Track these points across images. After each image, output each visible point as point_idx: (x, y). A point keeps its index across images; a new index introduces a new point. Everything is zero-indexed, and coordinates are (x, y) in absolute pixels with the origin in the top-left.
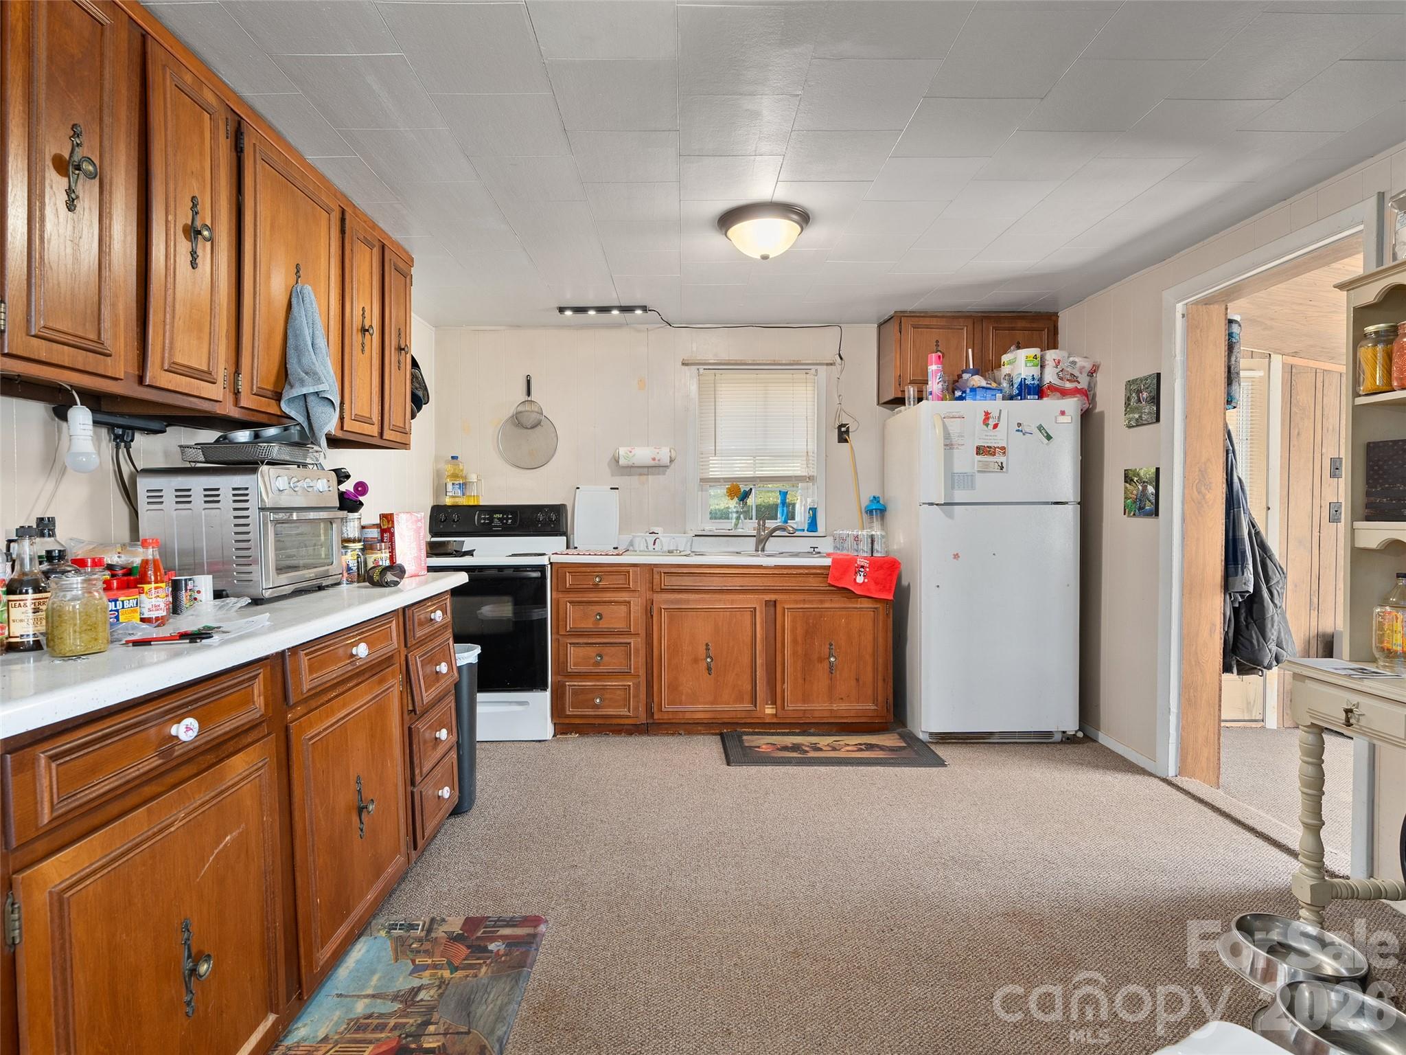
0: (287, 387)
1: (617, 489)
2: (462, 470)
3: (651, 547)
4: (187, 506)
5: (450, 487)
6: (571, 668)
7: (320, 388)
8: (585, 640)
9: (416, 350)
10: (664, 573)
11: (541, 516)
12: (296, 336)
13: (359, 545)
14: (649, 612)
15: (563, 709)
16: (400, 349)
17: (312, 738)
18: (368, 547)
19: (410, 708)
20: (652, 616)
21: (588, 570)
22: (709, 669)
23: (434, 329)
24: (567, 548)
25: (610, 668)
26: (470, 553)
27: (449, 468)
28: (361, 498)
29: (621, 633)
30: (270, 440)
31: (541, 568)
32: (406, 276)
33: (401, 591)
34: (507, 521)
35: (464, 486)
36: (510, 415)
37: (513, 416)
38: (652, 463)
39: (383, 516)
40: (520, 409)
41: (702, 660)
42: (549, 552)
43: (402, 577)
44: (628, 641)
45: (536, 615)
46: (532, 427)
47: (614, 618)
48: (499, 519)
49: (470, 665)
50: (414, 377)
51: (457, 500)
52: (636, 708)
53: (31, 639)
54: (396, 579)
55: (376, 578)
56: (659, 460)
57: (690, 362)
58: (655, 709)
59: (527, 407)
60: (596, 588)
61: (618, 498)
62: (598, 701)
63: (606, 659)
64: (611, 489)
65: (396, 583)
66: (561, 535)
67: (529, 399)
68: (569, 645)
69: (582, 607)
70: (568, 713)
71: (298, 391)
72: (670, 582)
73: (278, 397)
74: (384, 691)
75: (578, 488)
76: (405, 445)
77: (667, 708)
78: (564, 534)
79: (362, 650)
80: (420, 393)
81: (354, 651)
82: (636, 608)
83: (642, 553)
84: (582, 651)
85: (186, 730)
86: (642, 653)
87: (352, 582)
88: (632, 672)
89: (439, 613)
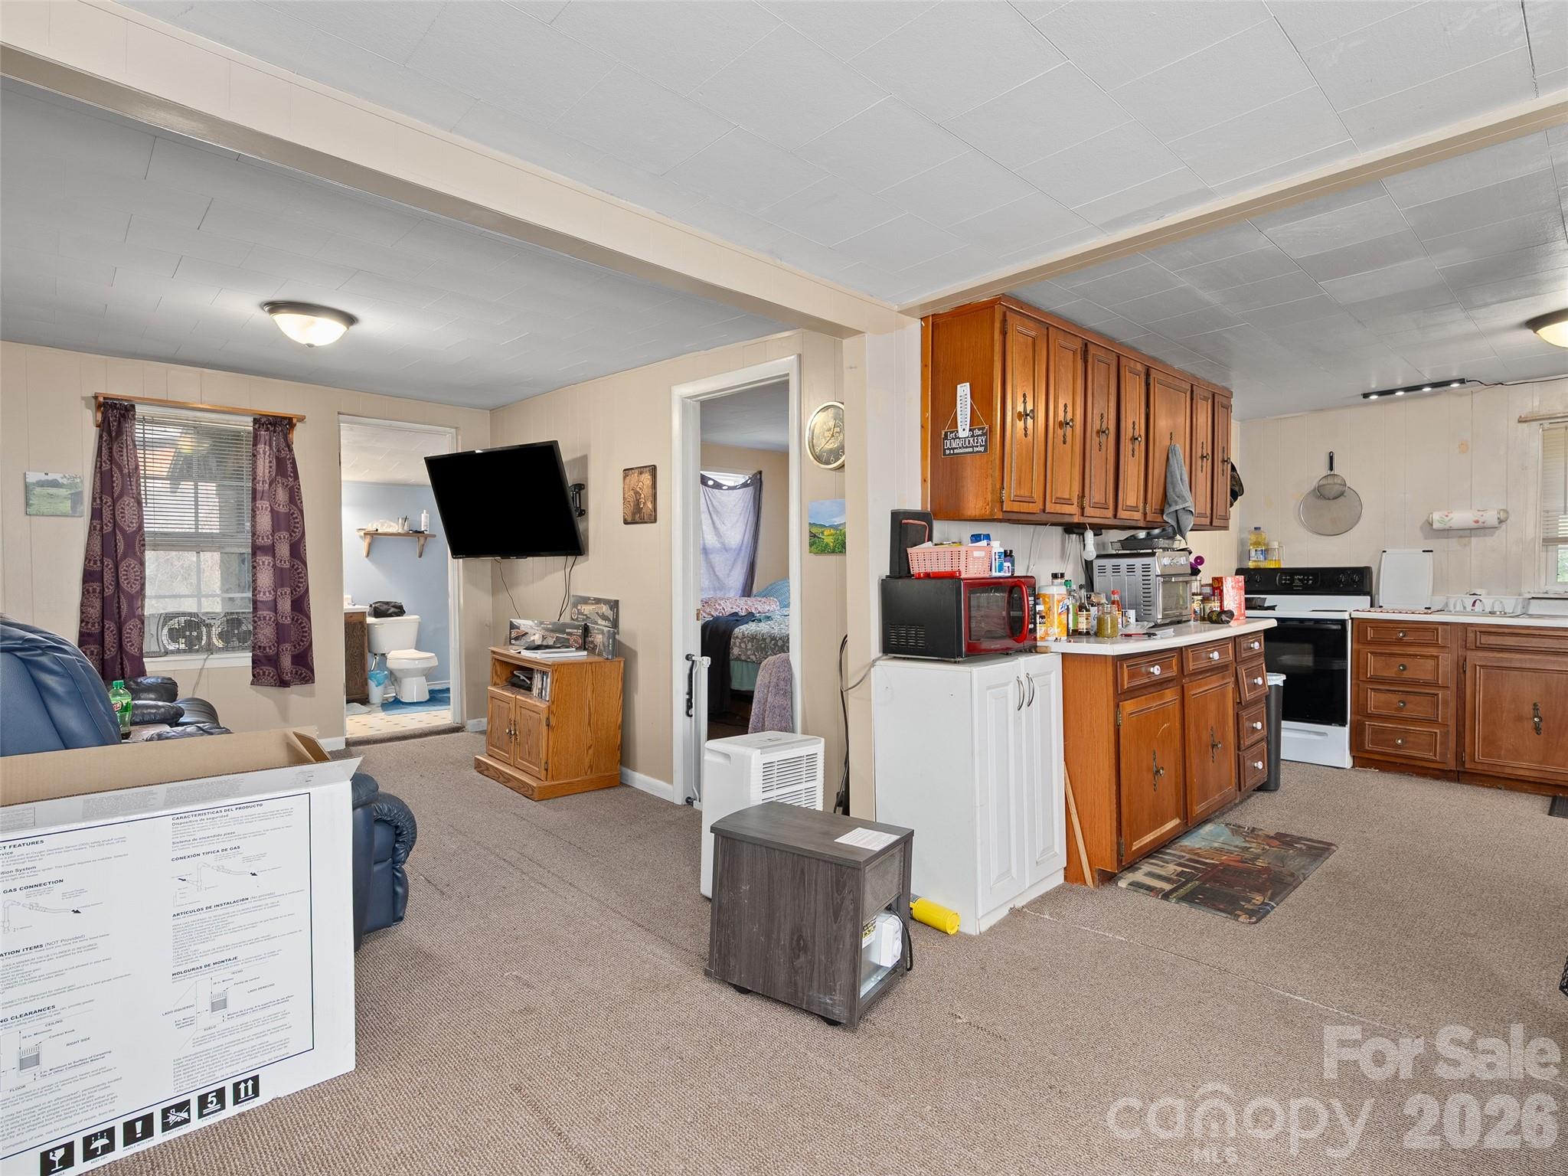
0: (1167, 506)
1: (1432, 551)
2: (1265, 539)
3: (1469, 608)
4: (1118, 574)
5: (1253, 553)
6: (1371, 709)
7: (1187, 505)
8: (1388, 688)
9: (1235, 459)
10: (1480, 632)
11: (1343, 578)
12: (1172, 476)
13: (1200, 598)
14: (1461, 667)
15: (1362, 743)
16: (1224, 461)
17: (1194, 695)
18: (1206, 599)
19: (1238, 701)
20: (1465, 672)
21: (1391, 625)
22: (1537, 729)
23: (1239, 423)
24: (1372, 606)
25: (1414, 714)
26: (1272, 608)
27: (1253, 538)
28: (1199, 567)
29: (1426, 684)
30: (1157, 537)
31: (1343, 622)
32: (1228, 408)
33: (1230, 626)
34: (1308, 582)
35: (1266, 552)
36: (1313, 488)
37: (1314, 490)
38: (1476, 525)
39: (1214, 579)
40: (1321, 483)
41: (1527, 719)
42: (1350, 610)
43: (1232, 619)
44: (1436, 692)
45: (1336, 665)
46: (1334, 498)
47: (1421, 670)
48: (1299, 579)
49: (1277, 686)
50: (1232, 477)
51: (1260, 564)
52: (1444, 755)
53: (1085, 631)
54: (1228, 619)
55: (1214, 618)
56: (1484, 523)
57: (1528, 419)
58: (1467, 759)
59: (1330, 480)
60: (1399, 642)
61: (1432, 562)
62: (1400, 741)
63: (1409, 706)
64: (1424, 551)
65: (1228, 622)
66: (1364, 595)
67: (1332, 473)
68: (1369, 690)
69: (1383, 658)
70: (1367, 748)
71: (1173, 509)
72: (1486, 640)
73: (1162, 512)
74: (1225, 684)
75: (1384, 552)
76: (1226, 528)
77: (1479, 757)
78: (1369, 593)
79: (1216, 655)
80: (1237, 489)
81: (1211, 656)
82: (1446, 663)
83: (1458, 613)
84: (1383, 697)
85: (1156, 670)
86: (1453, 705)
87: (1197, 620)
88: (1440, 720)
89: (1257, 644)
